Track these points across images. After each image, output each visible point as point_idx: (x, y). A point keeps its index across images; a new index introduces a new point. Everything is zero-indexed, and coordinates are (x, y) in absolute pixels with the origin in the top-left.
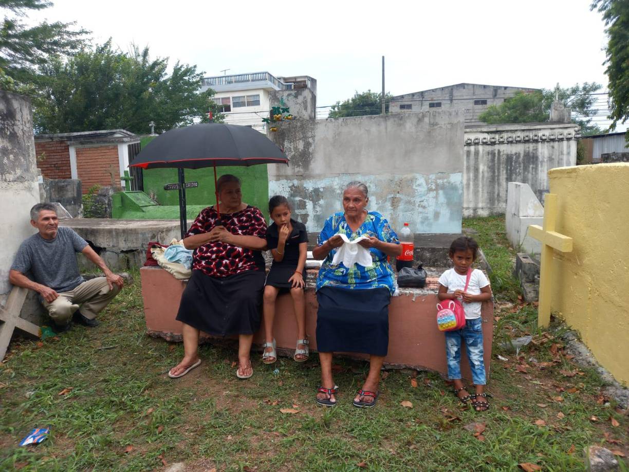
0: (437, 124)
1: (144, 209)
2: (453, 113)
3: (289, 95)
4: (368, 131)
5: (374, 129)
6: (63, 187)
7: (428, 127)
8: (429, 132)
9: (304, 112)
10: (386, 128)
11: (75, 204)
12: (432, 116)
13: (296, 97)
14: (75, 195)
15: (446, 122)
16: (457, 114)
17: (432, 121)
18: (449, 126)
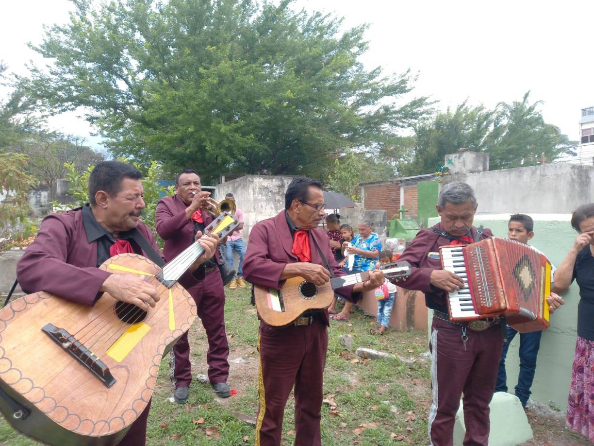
0: (546, 175)
1: (407, 231)
2: (558, 166)
3: (456, 157)
4: (498, 182)
5: (502, 180)
6: (374, 215)
7: (539, 178)
8: (540, 182)
9: (463, 168)
10: (510, 179)
11: (381, 226)
12: (542, 169)
13: (459, 158)
14: (382, 220)
15: (553, 174)
16: (561, 167)
17: (542, 173)
18: (555, 177)
